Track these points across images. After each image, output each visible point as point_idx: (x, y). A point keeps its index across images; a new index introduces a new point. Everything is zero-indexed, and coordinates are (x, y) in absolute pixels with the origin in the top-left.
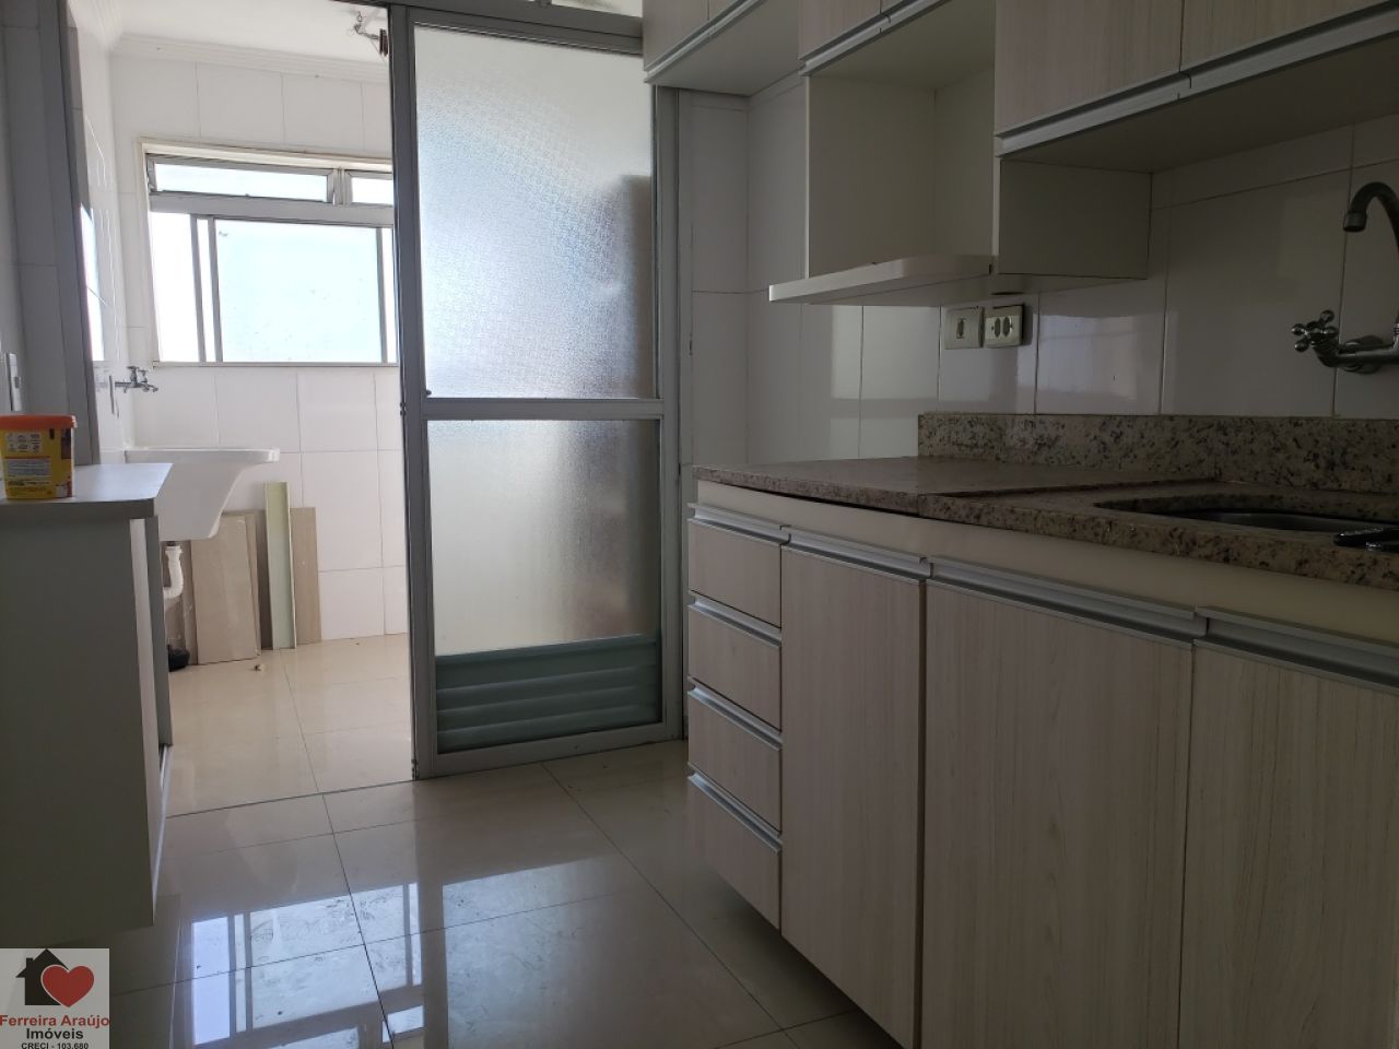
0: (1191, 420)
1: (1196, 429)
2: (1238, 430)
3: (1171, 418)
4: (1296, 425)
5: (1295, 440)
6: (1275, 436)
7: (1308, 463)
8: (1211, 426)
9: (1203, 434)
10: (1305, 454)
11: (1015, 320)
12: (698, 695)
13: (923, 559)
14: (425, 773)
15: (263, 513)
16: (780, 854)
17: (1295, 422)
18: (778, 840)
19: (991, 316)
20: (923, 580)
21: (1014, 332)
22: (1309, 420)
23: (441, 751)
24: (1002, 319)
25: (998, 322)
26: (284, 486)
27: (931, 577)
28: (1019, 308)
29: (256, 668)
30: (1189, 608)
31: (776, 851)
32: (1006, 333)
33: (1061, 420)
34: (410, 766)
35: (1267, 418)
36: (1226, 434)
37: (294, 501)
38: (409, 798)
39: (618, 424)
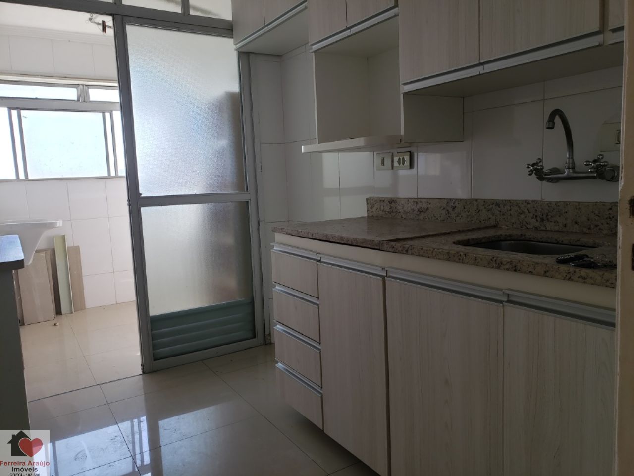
0: (485, 201)
1: (487, 205)
2: (505, 205)
3: (477, 200)
4: (528, 203)
5: (528, 210)
6: (520, 208)
7: (533, 219)
8: (493, 204)
9: (490, 207)
10: (532, 215)
11: (407, 158)
12: (278, 328)
13: (383, 269)
14: (148, 370)
15: (54, 250)
16: (322, 397)
17: (528, 202)
18: (321, 391)
19: (396, 156)
20: (383, 277)
21: (407, 163)
22: (533, 201)
23: (155, 360)
24: (401, 158)
25: (399, 159)
26: (64, 237)
27: (386, 276)
28: (409, 153)
29: (55, 325)
30: (501, 290)
31: (320, 396)
32: (403, 164)
33: (429, 200)
34: (140, 367)
35: (516, 200)
36: (500, 207)
37: (69, 243)
38: (141, 383)
39: (229, 204)
